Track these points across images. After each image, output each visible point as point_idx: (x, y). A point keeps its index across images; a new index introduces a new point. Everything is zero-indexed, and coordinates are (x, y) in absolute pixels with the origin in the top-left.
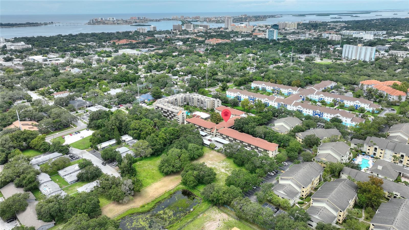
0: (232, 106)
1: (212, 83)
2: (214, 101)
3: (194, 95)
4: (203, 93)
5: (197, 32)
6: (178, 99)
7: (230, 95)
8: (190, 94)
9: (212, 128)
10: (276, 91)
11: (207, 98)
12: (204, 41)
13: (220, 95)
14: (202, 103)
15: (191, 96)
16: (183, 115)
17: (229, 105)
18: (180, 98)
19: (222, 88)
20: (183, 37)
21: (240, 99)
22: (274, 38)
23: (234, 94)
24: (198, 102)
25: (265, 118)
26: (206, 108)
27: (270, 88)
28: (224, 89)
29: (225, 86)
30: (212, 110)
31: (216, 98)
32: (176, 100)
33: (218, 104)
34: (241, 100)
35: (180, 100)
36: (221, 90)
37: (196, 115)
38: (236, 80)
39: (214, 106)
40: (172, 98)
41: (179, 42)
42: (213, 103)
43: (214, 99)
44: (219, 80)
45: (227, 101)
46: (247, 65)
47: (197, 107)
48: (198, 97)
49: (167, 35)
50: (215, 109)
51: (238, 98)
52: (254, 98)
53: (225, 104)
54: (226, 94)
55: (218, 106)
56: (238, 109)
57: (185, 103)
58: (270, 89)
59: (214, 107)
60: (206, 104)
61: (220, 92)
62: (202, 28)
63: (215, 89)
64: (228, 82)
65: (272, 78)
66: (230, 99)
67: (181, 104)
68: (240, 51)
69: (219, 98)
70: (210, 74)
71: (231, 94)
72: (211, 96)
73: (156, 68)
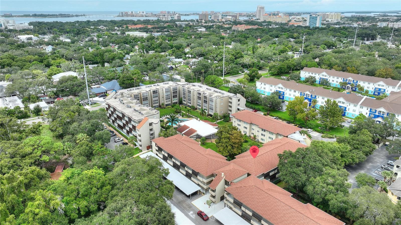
0: (267, 110)
1: (232, 69)
2: (231, 98)
3: (194, 86)
4: (213, 84)
5: (225, 21)
6: (160, 91)
7: (262, 89)
8: (187, 83)
9: (212, 175)
10: (349, 85)
11: (216, 92)
12: (231, 28)
13: (244, 89)
14: (205, 102)
15: (187, 86)
16: (151, 127)
17: (260, 107)
18: (164, 89)
19: (250, 76)
20: (207, 24)
21: (281, 97)
22: (317, 26)
23: (271, 88)
24: (199, 98)
25: (357, 148)
26: (214, 111)
27: (337, 80)
28: (252, 79)
29: (254, 74)
30: (226, 118)
31: (235, 93)
32: (155, 92)
33: (239, 105)
34: (283, 99)
35: (165, 94)
36: (247, 79)
37: (188, 127)
38: (274, 66)
39: (230, 108)
40: (148, 89)
41: (201, 28)
42: (229, 104)
43: (231, 95)
44: (245, 66)
45: (258, 101)
46: (288, 47)
47: (196, 109)
48: (201, 89)
49: (190, 23)
50: (230, 116)
51: (280, 95)
52: (313, 96)
53: (253, 106)
54: (256, 87)
55: (238, 109)
56: (280, 118)
57: (176, 100)
58: (337, 82)
59: (231, 111)
60: (214, 104)
61: (245, 84)
62: (231, 17)
63: (236, 78)
64: (260, 69)
65: (337, 64)
66: (263, 96)
67: (165, 101)
68: (276, 35)
69: (243, 93)
70: (231, 56)
71: (265, 86)
72: (228, 89)
73: (155, 48)
